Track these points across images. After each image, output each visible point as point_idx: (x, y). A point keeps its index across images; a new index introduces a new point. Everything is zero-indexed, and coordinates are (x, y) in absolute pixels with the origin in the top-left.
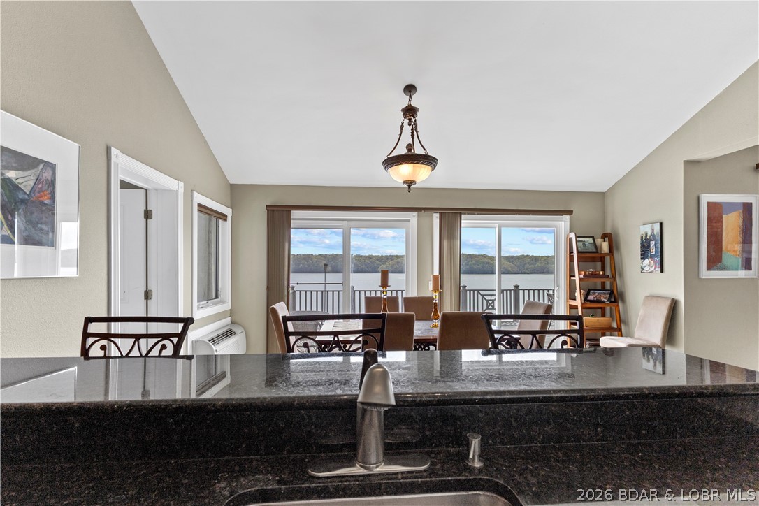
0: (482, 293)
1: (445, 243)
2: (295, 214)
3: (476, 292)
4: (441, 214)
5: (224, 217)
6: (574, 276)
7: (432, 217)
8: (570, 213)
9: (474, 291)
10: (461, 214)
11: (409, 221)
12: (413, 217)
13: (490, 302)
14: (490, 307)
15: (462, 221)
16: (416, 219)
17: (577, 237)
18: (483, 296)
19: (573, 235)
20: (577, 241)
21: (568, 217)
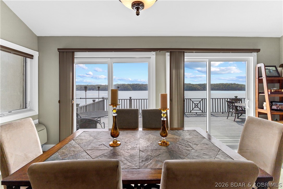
0: (192, 100)
1: (174, 72)
2: (77, 55)
3: (189, 100)
4: (171, 52)
5: (31, 57)
6: (263, 93)
7: (165, 55)
8: (258, 51)
9: (188, 99)
10: (184, 52)
11: (150, 58)
12: (153, 55)
13: (196, 104)
14: (196, 107)
15: (185, 57)
16: (155, 56)
17: (265, 66)
18: (193, 102)
19: (262, 65)
20: (265, 69)
21: (255, 54)
